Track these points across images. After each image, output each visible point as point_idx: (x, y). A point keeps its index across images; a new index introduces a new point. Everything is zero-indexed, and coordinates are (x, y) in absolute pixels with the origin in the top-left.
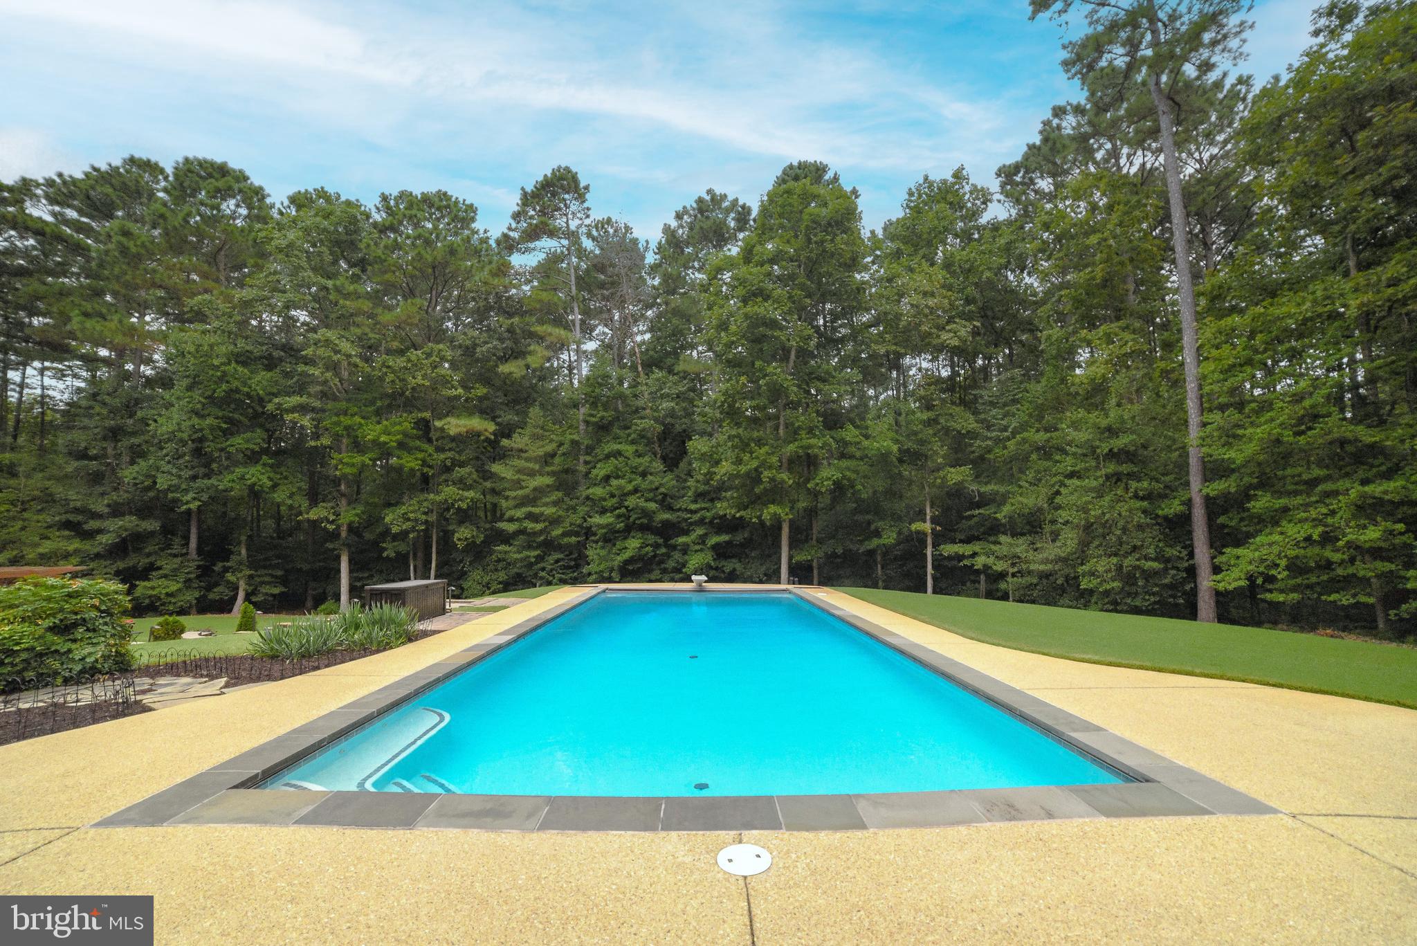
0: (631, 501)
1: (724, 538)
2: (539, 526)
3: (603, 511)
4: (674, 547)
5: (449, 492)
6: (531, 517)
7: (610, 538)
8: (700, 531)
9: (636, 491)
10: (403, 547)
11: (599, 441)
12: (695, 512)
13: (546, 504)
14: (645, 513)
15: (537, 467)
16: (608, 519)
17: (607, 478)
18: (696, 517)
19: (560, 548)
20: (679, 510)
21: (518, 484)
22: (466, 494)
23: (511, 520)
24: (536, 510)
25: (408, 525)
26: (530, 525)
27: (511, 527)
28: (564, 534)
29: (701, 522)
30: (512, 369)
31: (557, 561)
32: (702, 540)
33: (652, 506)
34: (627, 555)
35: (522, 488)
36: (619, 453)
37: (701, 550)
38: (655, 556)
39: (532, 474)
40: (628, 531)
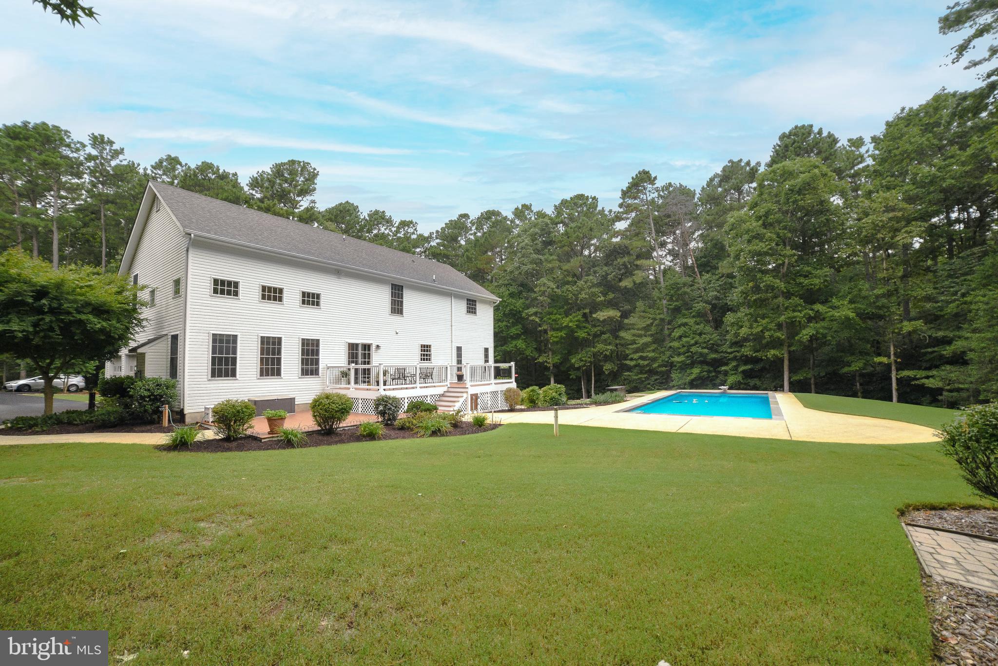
0: (693, 349)
1: (749, 367)
2: (646, 363)
3: (679, 354)
4: (720, 372)
5: (600, 347)
6: (642, 358)
7: (684, 367)
8: (734, 364)
9: (696, 343)
10: (579, 374)
11: (675, 317)
12: (731, 353)
13: (649, 351)
14: (701, 354)
15: (643, 332)
16: (681, 358)
17: (680, 337)
18: (731, 356)
19: (657, 373)
20: (722, 352)
21: (634, 342)
22: (608, 347)
23: (632, 359)
24: (644, 355)
25: (582, 364)
26: (641, 362)
27: (632, 363)
28: (659, 366)
29: (735, 358)
30: (627, 284)
31: (656, 380)
32: (736, 368)
33: (706, 351)
34: (693, 376)
35: (636, 343)
36: (685, 325)
37: (735, 374)
38: (709, 377)
39: (640, 336)
40: (692, 365)
